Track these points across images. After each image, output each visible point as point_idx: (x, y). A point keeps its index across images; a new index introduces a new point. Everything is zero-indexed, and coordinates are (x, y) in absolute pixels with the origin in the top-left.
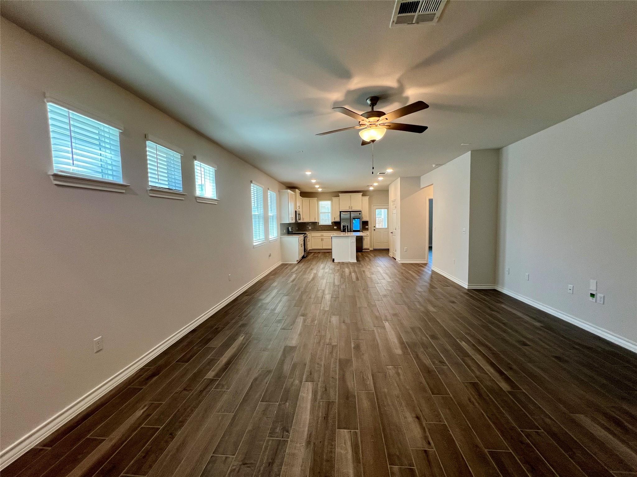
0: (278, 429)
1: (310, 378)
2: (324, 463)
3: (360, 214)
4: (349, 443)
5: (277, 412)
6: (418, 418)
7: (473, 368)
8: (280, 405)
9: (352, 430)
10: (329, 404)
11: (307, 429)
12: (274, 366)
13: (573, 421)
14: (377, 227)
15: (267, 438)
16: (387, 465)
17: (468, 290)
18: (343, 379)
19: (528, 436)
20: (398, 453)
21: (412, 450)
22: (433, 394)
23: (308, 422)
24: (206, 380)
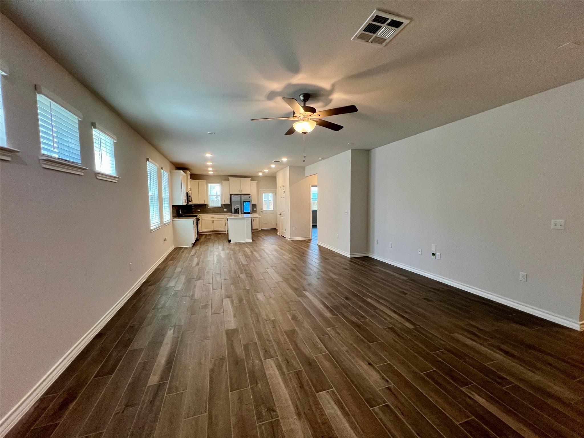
0: (263, 411)
1: (268, 355)
2: (322, 427)
3: (250, 197)
4: (332, 402)
5: (253, 396)
6: (370, 364)
7: (385, 317)
8: (252, 389)
9: (329, 390)
10: (298, 374)
11: (290, 402)
12: (225, 352)
13: (453, 338)
14: (264, 210)
15: (257, 425)
16: (369, 409)
17: (351, 258)
18: (297, 348)
19: (438, 355)
20: (371, 397)
21: (379, 390)
22: (370, 343)
23: (288, 396)
24: (150, 388)
